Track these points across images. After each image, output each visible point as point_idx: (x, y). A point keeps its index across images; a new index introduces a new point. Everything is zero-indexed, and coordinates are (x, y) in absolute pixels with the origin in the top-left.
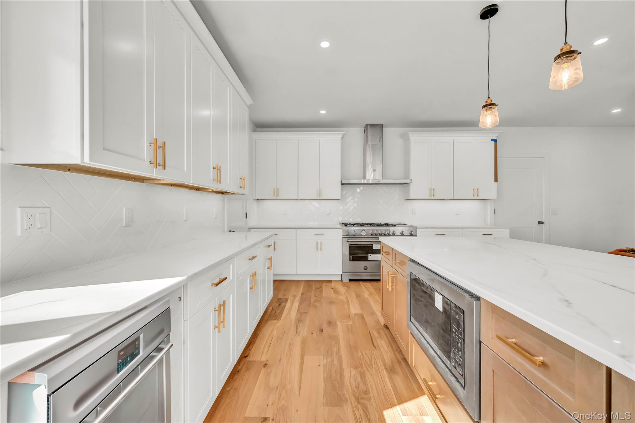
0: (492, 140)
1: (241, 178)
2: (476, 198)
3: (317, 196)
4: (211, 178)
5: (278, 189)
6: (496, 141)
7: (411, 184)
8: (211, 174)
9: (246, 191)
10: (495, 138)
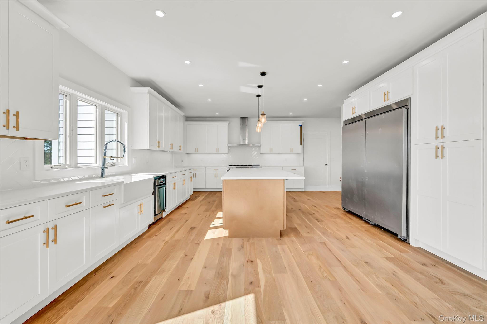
0: (299, 125)
1: (179, 146)
2: (292, 153)
3: (216, 152)
4: (170, 148)
5: (197, 149)
6: (301, 126)
7: (261, 146)
8: (170, 146)
9: (182, 151)
10: (300, 124)
